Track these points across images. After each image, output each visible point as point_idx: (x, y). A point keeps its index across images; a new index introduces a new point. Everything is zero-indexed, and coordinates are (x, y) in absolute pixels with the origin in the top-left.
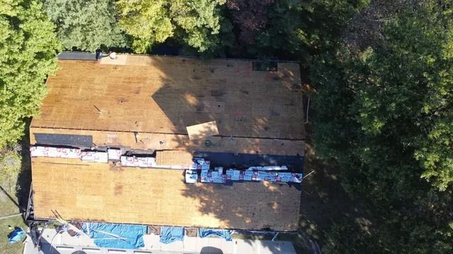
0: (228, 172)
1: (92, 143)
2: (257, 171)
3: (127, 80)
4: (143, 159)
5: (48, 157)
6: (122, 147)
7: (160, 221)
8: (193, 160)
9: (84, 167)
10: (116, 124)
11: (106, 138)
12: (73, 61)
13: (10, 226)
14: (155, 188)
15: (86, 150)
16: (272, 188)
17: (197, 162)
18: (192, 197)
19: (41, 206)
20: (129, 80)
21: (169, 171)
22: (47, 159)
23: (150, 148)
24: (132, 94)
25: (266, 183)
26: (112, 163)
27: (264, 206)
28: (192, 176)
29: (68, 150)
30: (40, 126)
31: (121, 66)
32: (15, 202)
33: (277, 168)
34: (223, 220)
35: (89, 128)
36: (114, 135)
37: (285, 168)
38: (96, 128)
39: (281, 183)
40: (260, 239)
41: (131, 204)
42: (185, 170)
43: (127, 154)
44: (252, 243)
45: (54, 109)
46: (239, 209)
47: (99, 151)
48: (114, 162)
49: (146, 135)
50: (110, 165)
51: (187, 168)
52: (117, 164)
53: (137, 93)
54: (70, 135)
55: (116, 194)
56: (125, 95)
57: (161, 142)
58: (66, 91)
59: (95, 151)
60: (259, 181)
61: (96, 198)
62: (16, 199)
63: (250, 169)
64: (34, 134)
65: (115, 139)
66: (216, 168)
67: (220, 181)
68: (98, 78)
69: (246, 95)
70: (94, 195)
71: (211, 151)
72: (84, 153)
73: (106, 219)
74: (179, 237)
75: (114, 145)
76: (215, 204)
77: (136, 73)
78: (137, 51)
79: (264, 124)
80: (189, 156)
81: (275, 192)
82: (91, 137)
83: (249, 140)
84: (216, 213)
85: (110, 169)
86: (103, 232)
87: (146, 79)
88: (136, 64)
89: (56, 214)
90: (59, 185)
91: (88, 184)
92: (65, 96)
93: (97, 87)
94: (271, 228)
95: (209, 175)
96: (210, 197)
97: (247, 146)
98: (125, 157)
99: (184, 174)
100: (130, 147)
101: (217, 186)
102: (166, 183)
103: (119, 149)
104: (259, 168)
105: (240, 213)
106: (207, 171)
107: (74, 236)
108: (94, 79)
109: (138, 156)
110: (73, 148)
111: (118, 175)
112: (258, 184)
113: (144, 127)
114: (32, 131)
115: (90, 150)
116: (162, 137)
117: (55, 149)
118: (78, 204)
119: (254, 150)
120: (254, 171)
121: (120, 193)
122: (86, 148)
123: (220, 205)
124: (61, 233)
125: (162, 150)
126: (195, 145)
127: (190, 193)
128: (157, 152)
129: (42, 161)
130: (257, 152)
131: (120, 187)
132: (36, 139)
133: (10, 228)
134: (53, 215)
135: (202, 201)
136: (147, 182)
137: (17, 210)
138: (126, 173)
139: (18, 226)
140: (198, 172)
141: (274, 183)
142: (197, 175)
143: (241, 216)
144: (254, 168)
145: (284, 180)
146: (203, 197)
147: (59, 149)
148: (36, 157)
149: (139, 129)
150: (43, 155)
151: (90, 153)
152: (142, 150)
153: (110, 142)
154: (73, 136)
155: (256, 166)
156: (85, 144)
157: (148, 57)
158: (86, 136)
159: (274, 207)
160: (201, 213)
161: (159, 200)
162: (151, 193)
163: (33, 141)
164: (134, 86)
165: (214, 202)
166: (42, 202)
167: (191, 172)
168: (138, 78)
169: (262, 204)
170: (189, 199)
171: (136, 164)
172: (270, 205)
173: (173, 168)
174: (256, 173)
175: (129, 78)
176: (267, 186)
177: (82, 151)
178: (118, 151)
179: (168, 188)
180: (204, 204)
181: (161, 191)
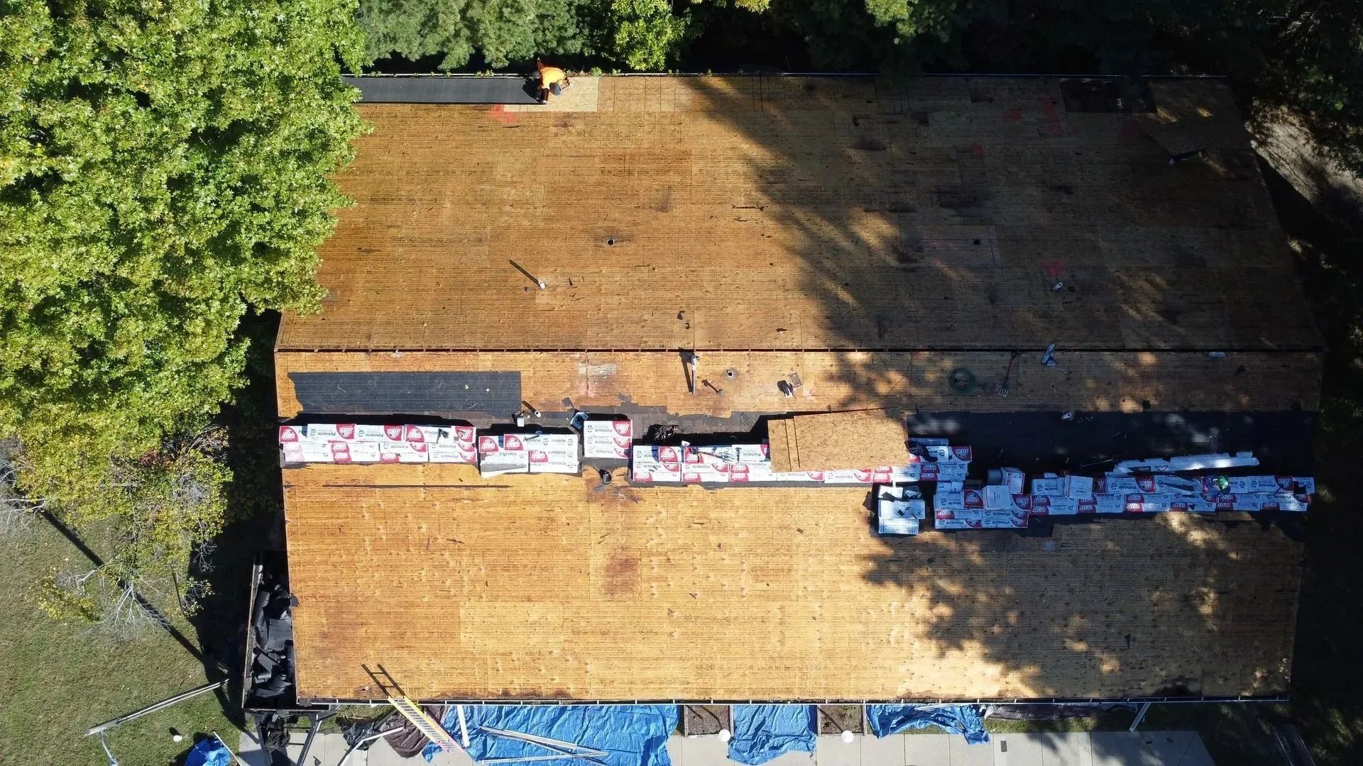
0: (1041, 486)
1: (518, 401)
2: (1148, 475)
3: (619, 166)
4: (721, 450)
5: (348, 462)
6: (636, 409)
7: (778, 684)
8: (911, 446)
9: (488, 495)
10: (605, 323)
11: (573, 377)
12: (399, 109)
13: (174, 732)
14: (758, 561)
15: (498, 430)
16: (1197, 536)
17: (926, 455)
18: (899, 583)
19: (322, 653)
20: (624, 164)
21: (812, 491)
22: (344, 469)
23: (742, 408)
24: (642, 216)
25: (1176, 520)
26: (596, 475)
27: (1167, 606)
28: (902, 506)
29: (429, 432)
30: (317, 343)
31: (583, 116)
32: (185, 643)
33: (1223, 463)
34: (1017, 668)
35: (505, 341)
36: (601, 367)
37: (1248, 459)
38: (531, 343)
39: (1230, 517)
41: (667, 628)
42: (876, 486)
43: (657, 437)
44: (1058, 742)
45: (360, 280)
46: (1076, 621)
47: (548, 431)
48: (605, 469)
49: (727, 361)
50: (589, 481)
51: (881, 477)
52: (617, 476)
53: (664, 207)
54: (433, 376)
55: (611, 590)
56: (618, 217)
57: (783, 386)
58: (392, 212)
59: (531, 429)
60: (1150, 515)
61: (535, 612)
62: (191, 633)
63: (1123, 468)
64: (293, 376)
65: (605, 382)
66: (993, 474)
67: (1007, 523)
68: (506, 165)
69: (1065, 199)
70: (529, 600)
71: (973, 409)
72: (490, 442)
73: (572, 689)
74: (797, 738)
75: (602, 404)
76: (988, 606)
77: (646, 139)
78: (634, 61)
79: (1159, 297)
80: (891, 435)
81: (1211, 551)
82: (515, 377)
83: (1115, 363)
84: (988, 640)
85: (590, 499)
86: (520, 735)
87: (684, 156)
88: (635, 107)
89: (382, 679)
90: (393, 568)
91: (503, 560)
92: (393, 231)
93: (512, 193)
94: (1193, 687)
95: (972, 499)
96: (970, 583)
97: (1109, 384)
98: (647, 449)
99: (873, 502)
100: (664, 409)
101: (996, 540)
102: (800, 537)
103: (621, 418)
104: (1154, 464)
105: (1080, 637)
106: (958, 486)
107: (413, 754)
108: (491, 166)
109: (699, 440)
110: (448, 423)
111: (618, 514)
112: (1149, 523)
113: (715, 330)
114: (284, 364)
115: (513, 429)
116: (785, 365)
117: (380, 429)
118: (463, 637)
119: (1134, 398)
120: (1139, 475)
121: (628, 586)
122: (496, 421)
123: (1006, 609)
124: (365, 746)
125: (790, 415)
126: (914, 390)
127: (893, 568)
128: (771, 423)
129: (324, 479)
130: (1146, 404)
131: (627, 565)
132: (299, 398)
133: (177, 739)
134: (368, 683)
135: (938, 597)
136: (731, 540)
137: (197, 671)
138: (651, 508)
139: (206, 728)
140: (925, 489)
141: (1204, 521)
142: (922, 504)
143: (1081, 647)
144: (1136, 464)
145: (1244, 506)
146: (942, 583)
147: (394, 431)
148: (301, 465)
149: (697, 340)
150: (330, 459)
151: (514, 440)
152: (713, 420)
153: (587, 393)
154: (446, 376)
155: (1142, 460)
156: (488, 407)
157: (674, 81)
158: (493, 375)
159: (1206, 610)
160: (932, 647)
161: (774, 607)
162: (746, 581)
163: (288, 405)
164: (648, 186)
165: (982, 597)
166: (324, 636)
167: (897, 492)
168: (652, 156)
169: (1163, 598)
170: (892, 594)
171: (690, 471)
172: (1188, 602)
173: (829, 478)
174: (1148, 484)
175: (621, 158)
176: (1181, 529)
177: (481, 433)
178: (623, 427)
179: (811, 560)
180: (944, 610)
181: (783, 570)
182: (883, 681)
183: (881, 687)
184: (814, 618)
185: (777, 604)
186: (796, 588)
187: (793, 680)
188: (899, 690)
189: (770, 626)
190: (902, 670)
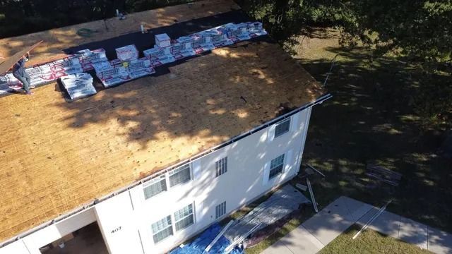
18: (94, 121)
40: (297, 226)
44: (289, 240)
101: (143, 82)
102: (19, 119)
127: (87, 116)
130: (176, 21)
135: (123, 120)
146: (123, 113)
170: (93, 129)
179: (32, 128)
180: (132, 124)
181: (13, 140)
182: (120, 175)
183: (120, 179)
184: (49, 158)
185: (17, 161)
186: (27, 146)
187: (50, 204)
188: (135, 175)
189: (16, 176)
190: (129, 162)
